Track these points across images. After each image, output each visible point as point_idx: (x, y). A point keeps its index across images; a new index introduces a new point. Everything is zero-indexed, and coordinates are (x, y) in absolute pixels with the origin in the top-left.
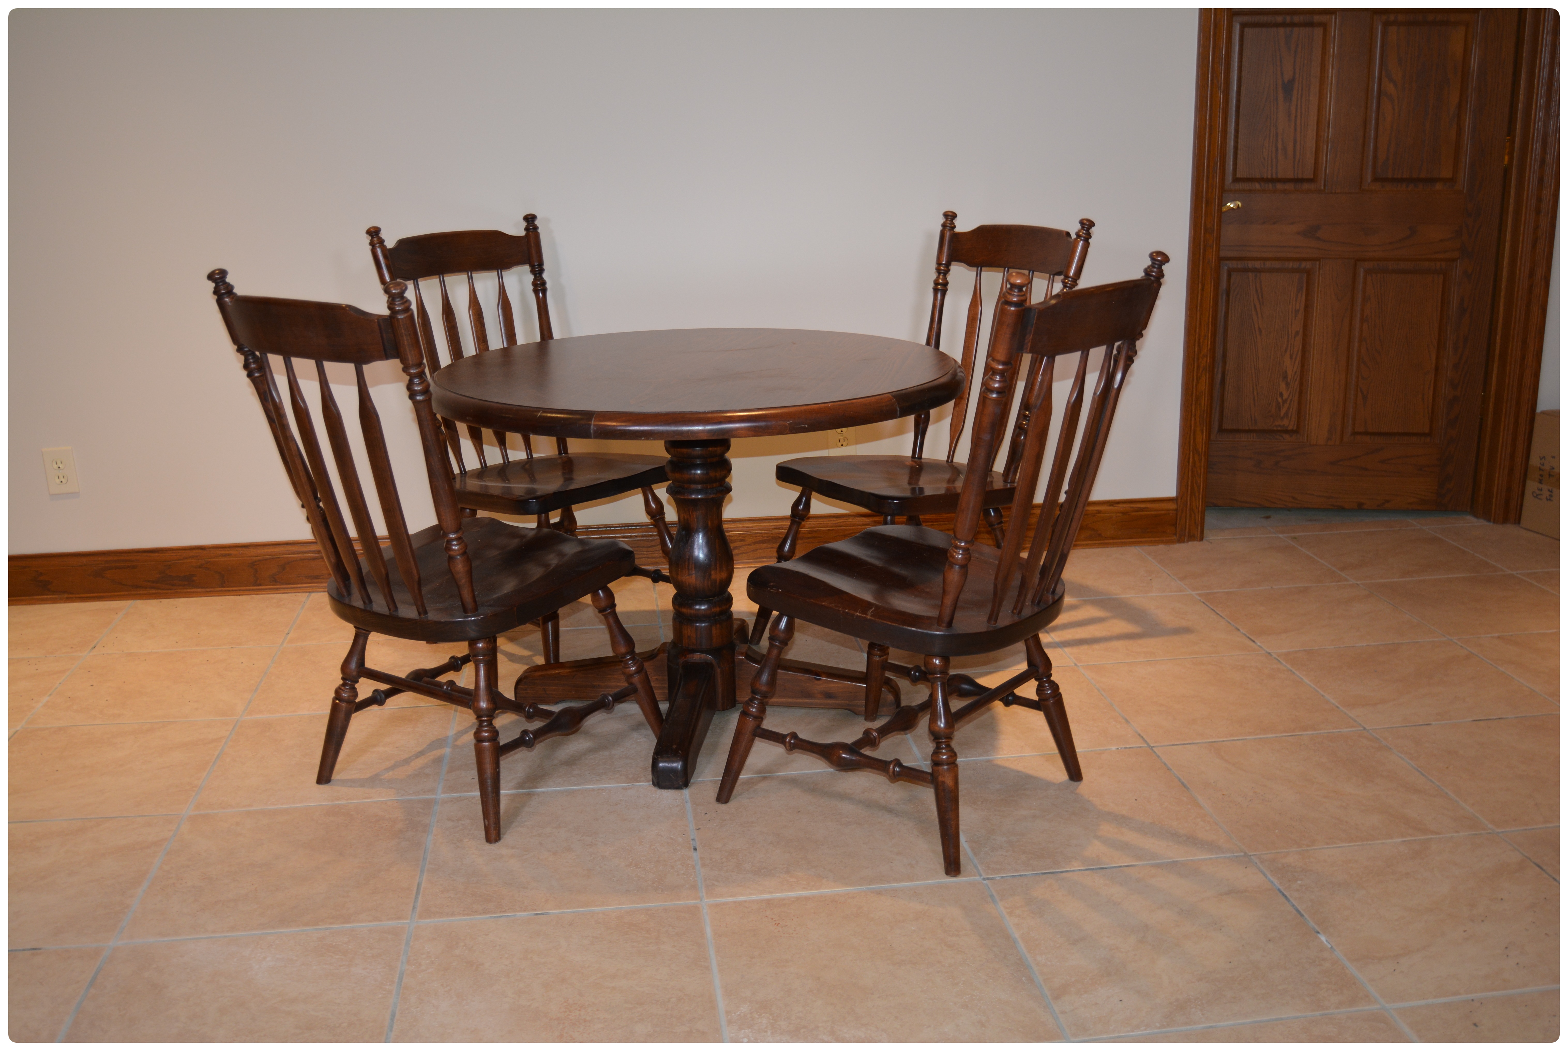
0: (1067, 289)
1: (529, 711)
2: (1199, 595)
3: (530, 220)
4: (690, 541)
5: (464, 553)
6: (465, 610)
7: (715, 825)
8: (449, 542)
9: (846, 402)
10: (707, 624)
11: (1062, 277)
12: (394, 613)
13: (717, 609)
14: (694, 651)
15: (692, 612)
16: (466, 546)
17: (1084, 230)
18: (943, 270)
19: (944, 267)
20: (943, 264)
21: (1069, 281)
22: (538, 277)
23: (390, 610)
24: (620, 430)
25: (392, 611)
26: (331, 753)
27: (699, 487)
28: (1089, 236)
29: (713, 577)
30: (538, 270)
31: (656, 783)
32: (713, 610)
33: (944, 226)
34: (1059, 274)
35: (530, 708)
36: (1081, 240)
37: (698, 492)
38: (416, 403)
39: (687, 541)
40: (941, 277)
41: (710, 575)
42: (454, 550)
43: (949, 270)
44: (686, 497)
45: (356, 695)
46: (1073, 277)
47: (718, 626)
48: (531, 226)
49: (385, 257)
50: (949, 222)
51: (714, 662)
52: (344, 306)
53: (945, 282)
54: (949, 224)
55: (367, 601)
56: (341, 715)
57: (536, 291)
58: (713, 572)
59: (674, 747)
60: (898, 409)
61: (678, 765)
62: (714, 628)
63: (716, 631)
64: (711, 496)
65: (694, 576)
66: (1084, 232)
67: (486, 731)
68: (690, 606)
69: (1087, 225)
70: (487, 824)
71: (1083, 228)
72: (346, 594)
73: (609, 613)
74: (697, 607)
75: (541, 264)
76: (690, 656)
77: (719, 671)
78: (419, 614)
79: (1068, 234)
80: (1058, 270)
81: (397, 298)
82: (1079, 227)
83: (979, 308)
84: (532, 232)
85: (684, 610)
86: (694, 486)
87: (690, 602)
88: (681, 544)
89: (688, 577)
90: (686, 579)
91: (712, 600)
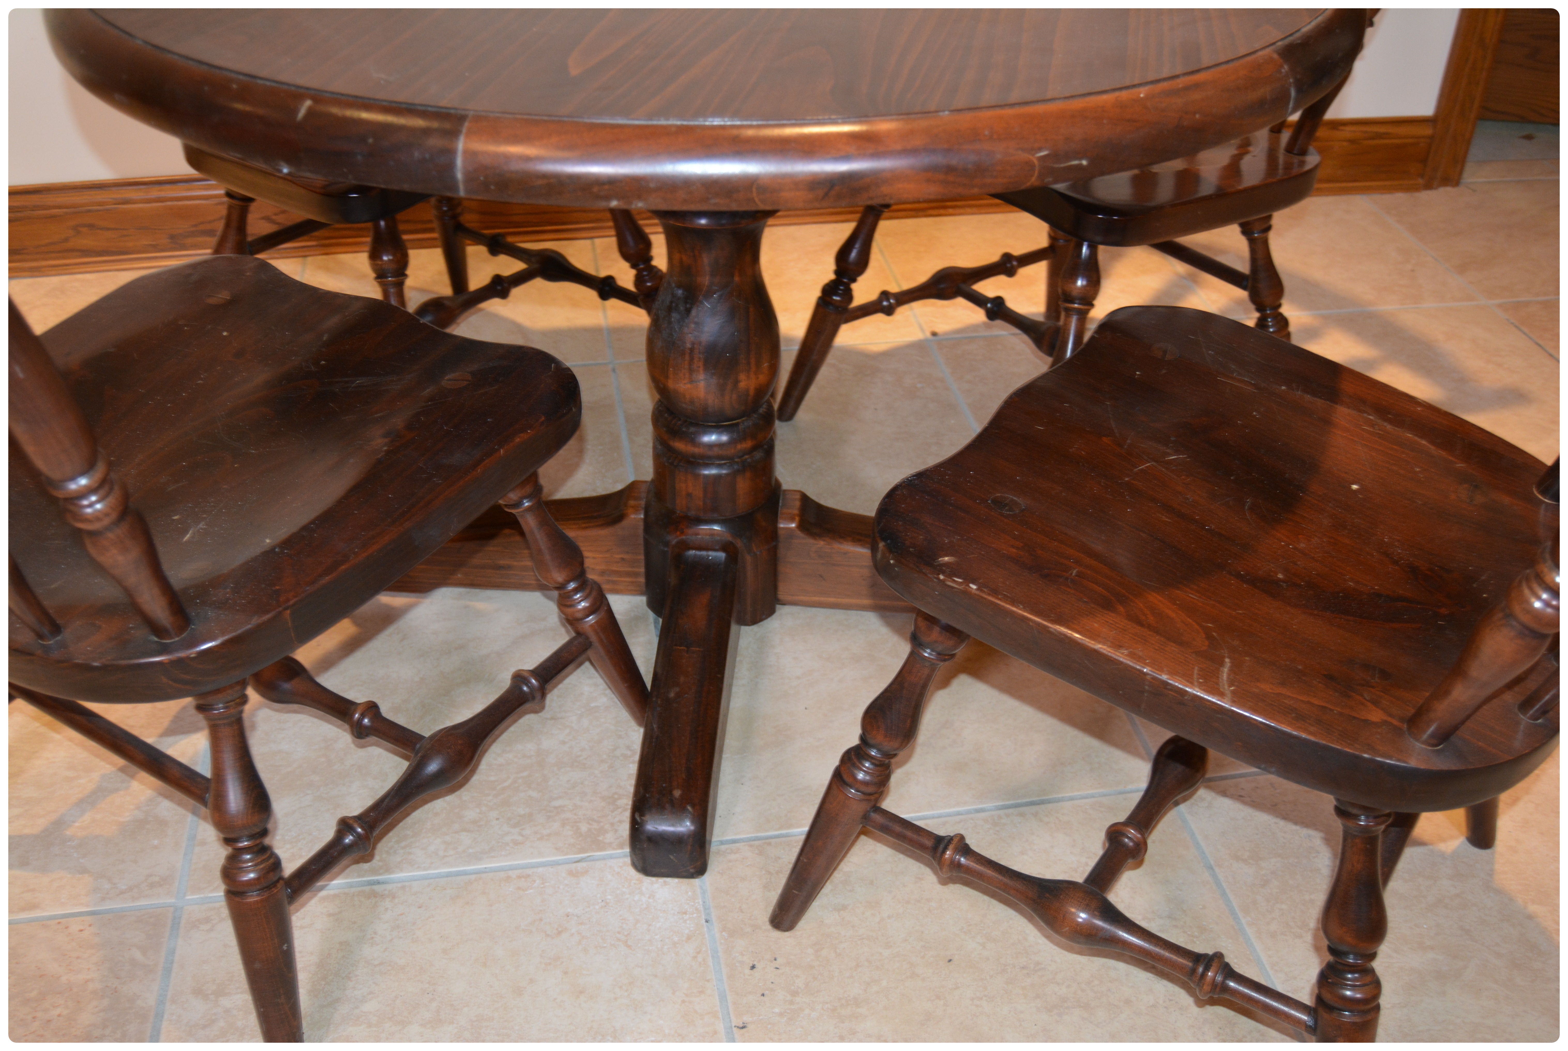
1: (360, 720)
2: (1500, 306)
4: (694, 312)
7: (777, 1010)
10: (725, 471)
13: (748, 443)
14: (699, 521)
15: (696, 449)
29: (742, 385)
31: (639, 868)
32: (736, 443)
35: (363, 716)
39: (688, 311)
41: (736, 382)
47: (748, 472)
51: (738, 542)
58: (742, 377)
59: (677, 793)
60: (1293, 93)
61: (685, 826)
62: (739, 477)
63: (743, 485)
65: (702, 384)
68: (693, 438)
74: (704, 438)
76: (691, 531)
77: (749, 559)
85: (679, 445)
87: (692, 429)
88: (675, 316)
89: (691, 381)
90: (689, 386)
91: (737, 425)
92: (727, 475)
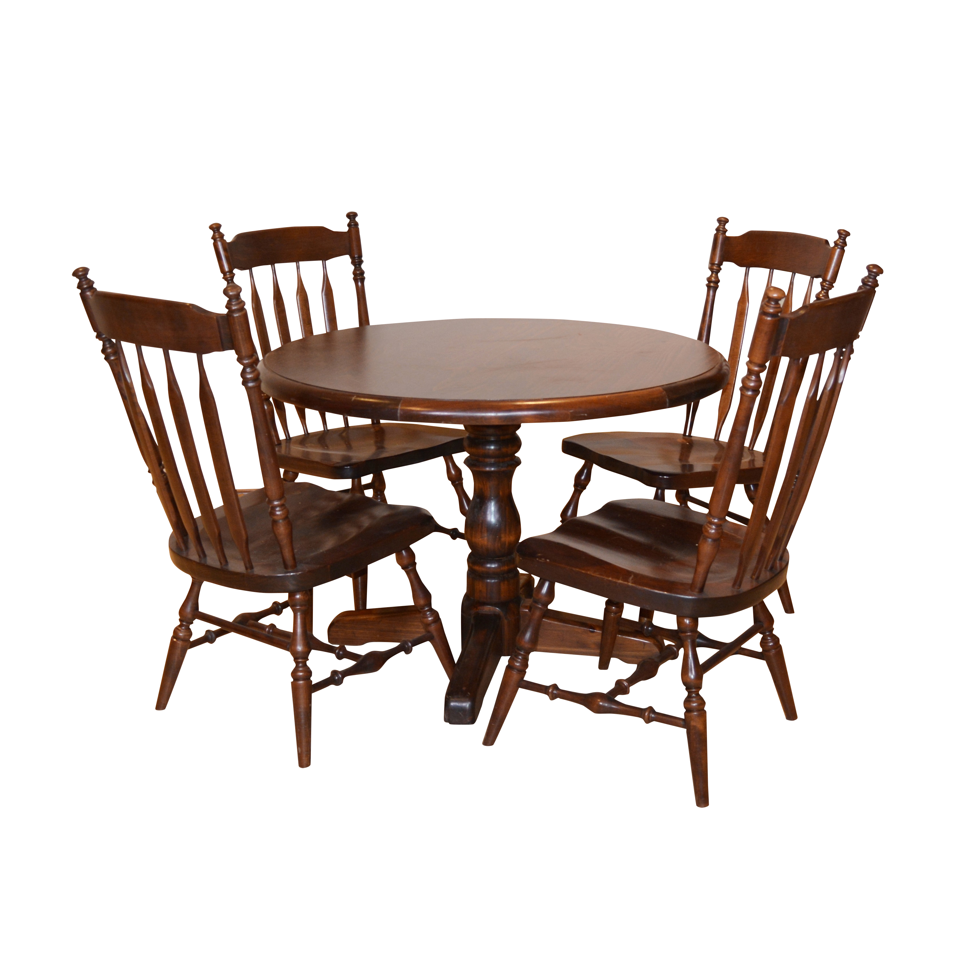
0: (825, 291)
1: (339, 652)
3: (352, 217)
4: (483, 508)
5: (286, 518)
6: (286, 566)
8: (274, 508)
9: (621, 394)
10: (496, 581)
11: (820, 280)
12: (225, 567)
13: (506, 568)
14: (485, 604)
15: (483, 569)
16: (288, 512)
17: (841, 239)
18: (715, 269)
19: (716, 267)
20: (716, 264)
21: (826, 284)
22: (358, 267)
23: (221, 563)
24: (423, 415)
25: (223, 565)
26: (168, 684)
27: (493, 460)
28: (845, 244)
29: (503, 539)
30: (357, 261)
31: (447, 720)
32: (502, 569)
33: (718, 230)
34: (817, 277)
35: (340, 650)
36: (838, 248)
37: (491, 465)
38: (247, 389)
39: (481, 507)
40: (714, 275)
41: (500, 538)
42: (278, 515)
43: (721, 269)
44: (481, 469)
45: (191, 634)
46: (830, 281)
47: (506, 582)
48: (352, 223)
49: (225, 250)
50: (722, 227)
51: (502, 614)
52: (188, 304)
53: (717, 280)
54: (722, 228)
55: (202, 556)
56: (178, 652)
57: (355, 280)
58: (503, 535)
59: (464, 689)
60: (668, 400)
61: (467, 705)
62: (502, 584)
63: (504, 587)
64: (503, 469)
65: (486, 538)
66: (841, 241)
67: (301, 671)
68: (482, 564)
69: (843, 235)
70: (300, 752)
71: (840, 237)
72: (183, 548)
73: (410, 570)
74: (489, 566)
75: (360, 256)
76: (481, 608)
77: (506, 621)
78: (247, 568)
79: (827, 242)
80: (817, 274)
81: (233, 299)
82: (837, 237)
83: (746, 304)
84: (353, 228)
85: (477, 568)
86: (488, 460)
87: (482, 560)
88: (476, 510)
89: (481, 537)
90: (480, 539)
91: (501, 559)
92: (497, 582)
